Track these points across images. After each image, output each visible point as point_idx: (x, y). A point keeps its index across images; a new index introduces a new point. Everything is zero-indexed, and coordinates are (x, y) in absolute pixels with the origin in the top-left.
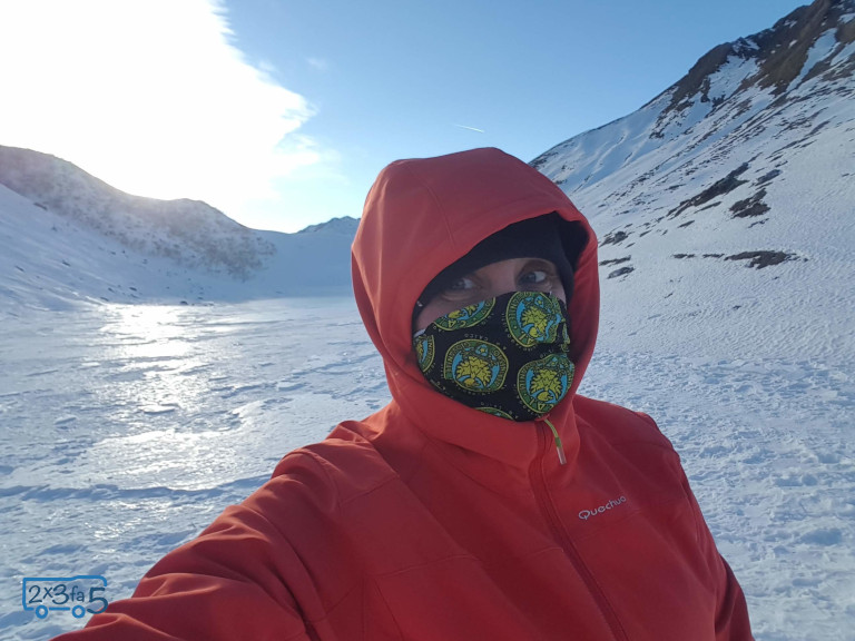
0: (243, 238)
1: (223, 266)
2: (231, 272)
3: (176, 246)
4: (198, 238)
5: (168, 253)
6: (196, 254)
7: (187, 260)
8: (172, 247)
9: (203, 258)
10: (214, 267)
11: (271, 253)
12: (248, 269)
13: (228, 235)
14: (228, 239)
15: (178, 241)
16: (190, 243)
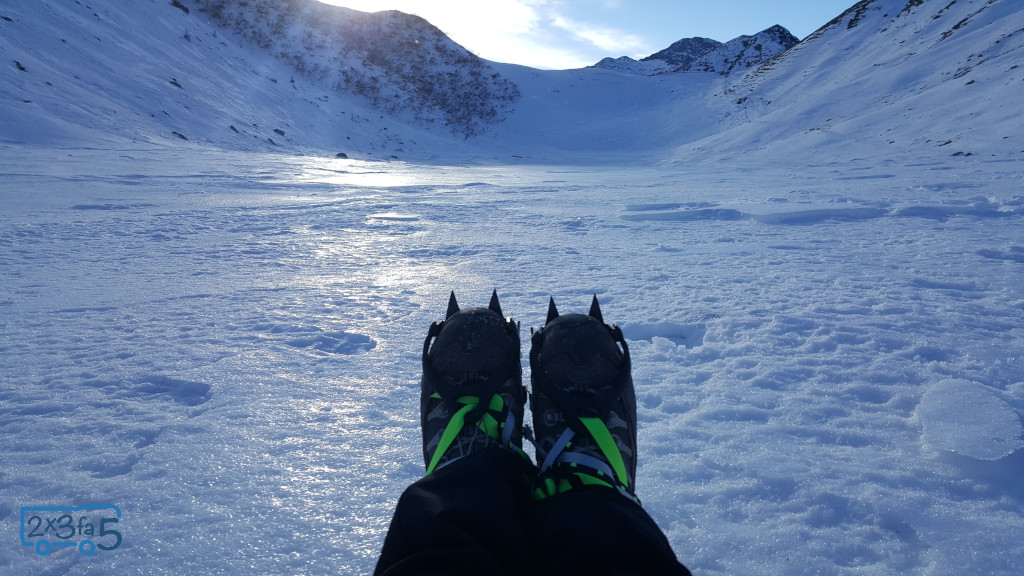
0: (472, 74)
1: (438, 113)
2: (449, 122)
3: (375, 79)
4: (407, 70)
5: (361, 88)
6: (401, 93)
7: (387, 100)
8: (366, 80)
9: (411, 100)
10: (425, 114)
11: (511, 98)
12: (475, 119)
13: (451, 69)
14: (450, 74)
15: (378, 71)
16: (395, 77)
